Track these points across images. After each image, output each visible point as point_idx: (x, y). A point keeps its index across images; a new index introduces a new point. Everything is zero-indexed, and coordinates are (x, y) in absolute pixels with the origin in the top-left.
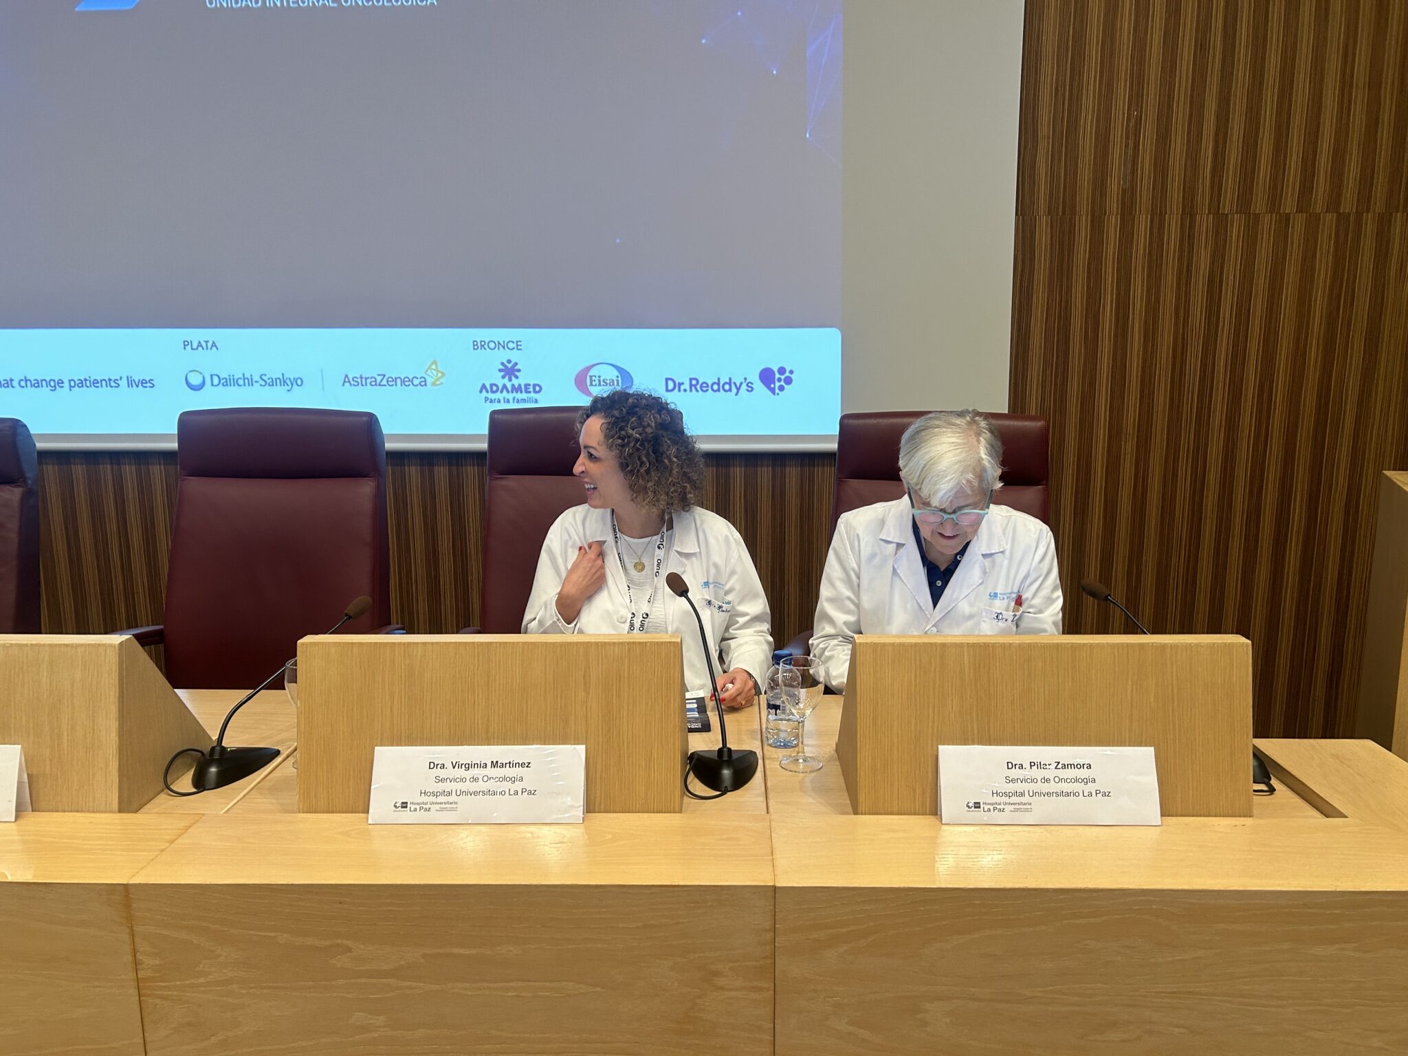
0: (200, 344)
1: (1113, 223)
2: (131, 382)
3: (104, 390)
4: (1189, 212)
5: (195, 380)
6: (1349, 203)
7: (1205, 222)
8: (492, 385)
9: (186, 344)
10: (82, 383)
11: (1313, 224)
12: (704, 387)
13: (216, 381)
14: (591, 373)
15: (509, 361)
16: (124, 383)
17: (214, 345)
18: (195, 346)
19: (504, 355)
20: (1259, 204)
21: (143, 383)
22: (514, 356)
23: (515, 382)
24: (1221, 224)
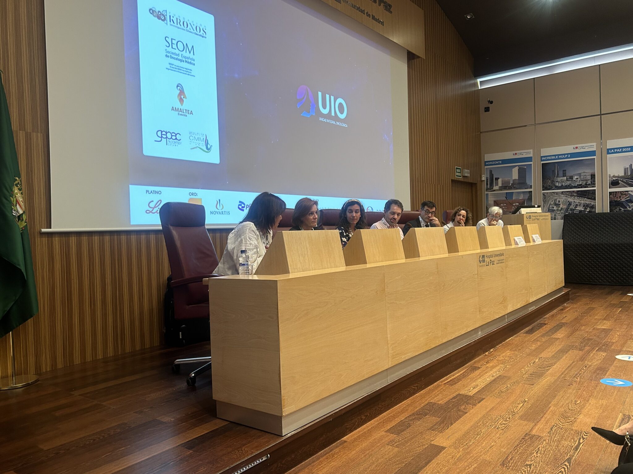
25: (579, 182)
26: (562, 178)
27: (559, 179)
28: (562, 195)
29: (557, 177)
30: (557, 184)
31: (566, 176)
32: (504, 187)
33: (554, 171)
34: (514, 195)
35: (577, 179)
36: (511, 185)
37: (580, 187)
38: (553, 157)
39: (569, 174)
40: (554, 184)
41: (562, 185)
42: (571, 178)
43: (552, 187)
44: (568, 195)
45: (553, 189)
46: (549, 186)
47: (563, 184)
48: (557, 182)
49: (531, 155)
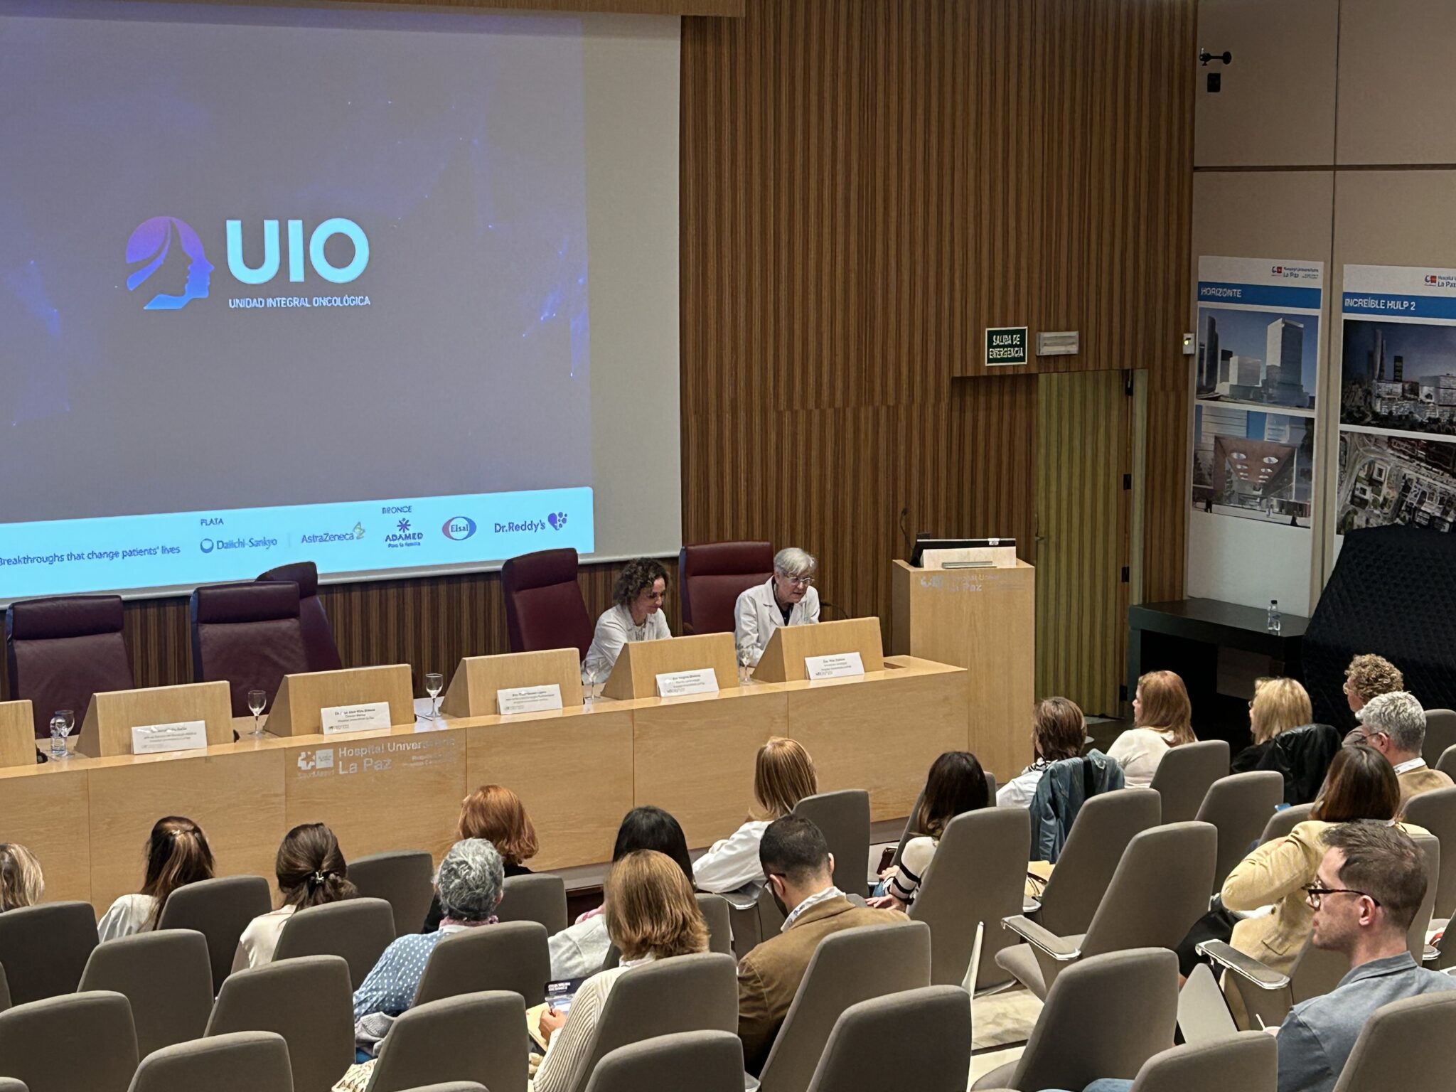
0: (212, 521)
1: (727, 417)
2: (164, 550)
3: (147, 556)
4: (764, 410)
5: (207, 545)
6: (839, 403)
7: (772, 416)
8: (393, 536)
9: (203, 521)
10: (131, 553)
11: (823, 414)
12: (517, 528)
13: (220, 544)
14: (452, 523)
15: (404, 519)
16: (159, 551)
17: (221, 521)
18: (208, 522)
19: (400, 516)
20: (797, 406)
21: (172, 550)
22: (407, 516)
23: (407, 532)
24: (780, 414)
25: (1434, 410)
26: (1391, 386)
27: (1385, 388)
28: (1390, 451)
29: (1380, 378)
30: (1378, 407)
31: (1400, 381)
32: (1242, 393)
33: (1371, 355)
34: (1267, 426)
35: (1428, 396)
36: (1260, 385)
37: (1435, 427)
38: (1373, 304)
39: (1410, 374)
40: (1370, 403)
41: (1391, 413)
42: (1414, 389)
43: (1365, 416)
44: (1404, 453)
45: (1368, 424)
46: (1359, 407)
47: (1394, 408)
48: (1379, 396)
49: (1317, 283)
